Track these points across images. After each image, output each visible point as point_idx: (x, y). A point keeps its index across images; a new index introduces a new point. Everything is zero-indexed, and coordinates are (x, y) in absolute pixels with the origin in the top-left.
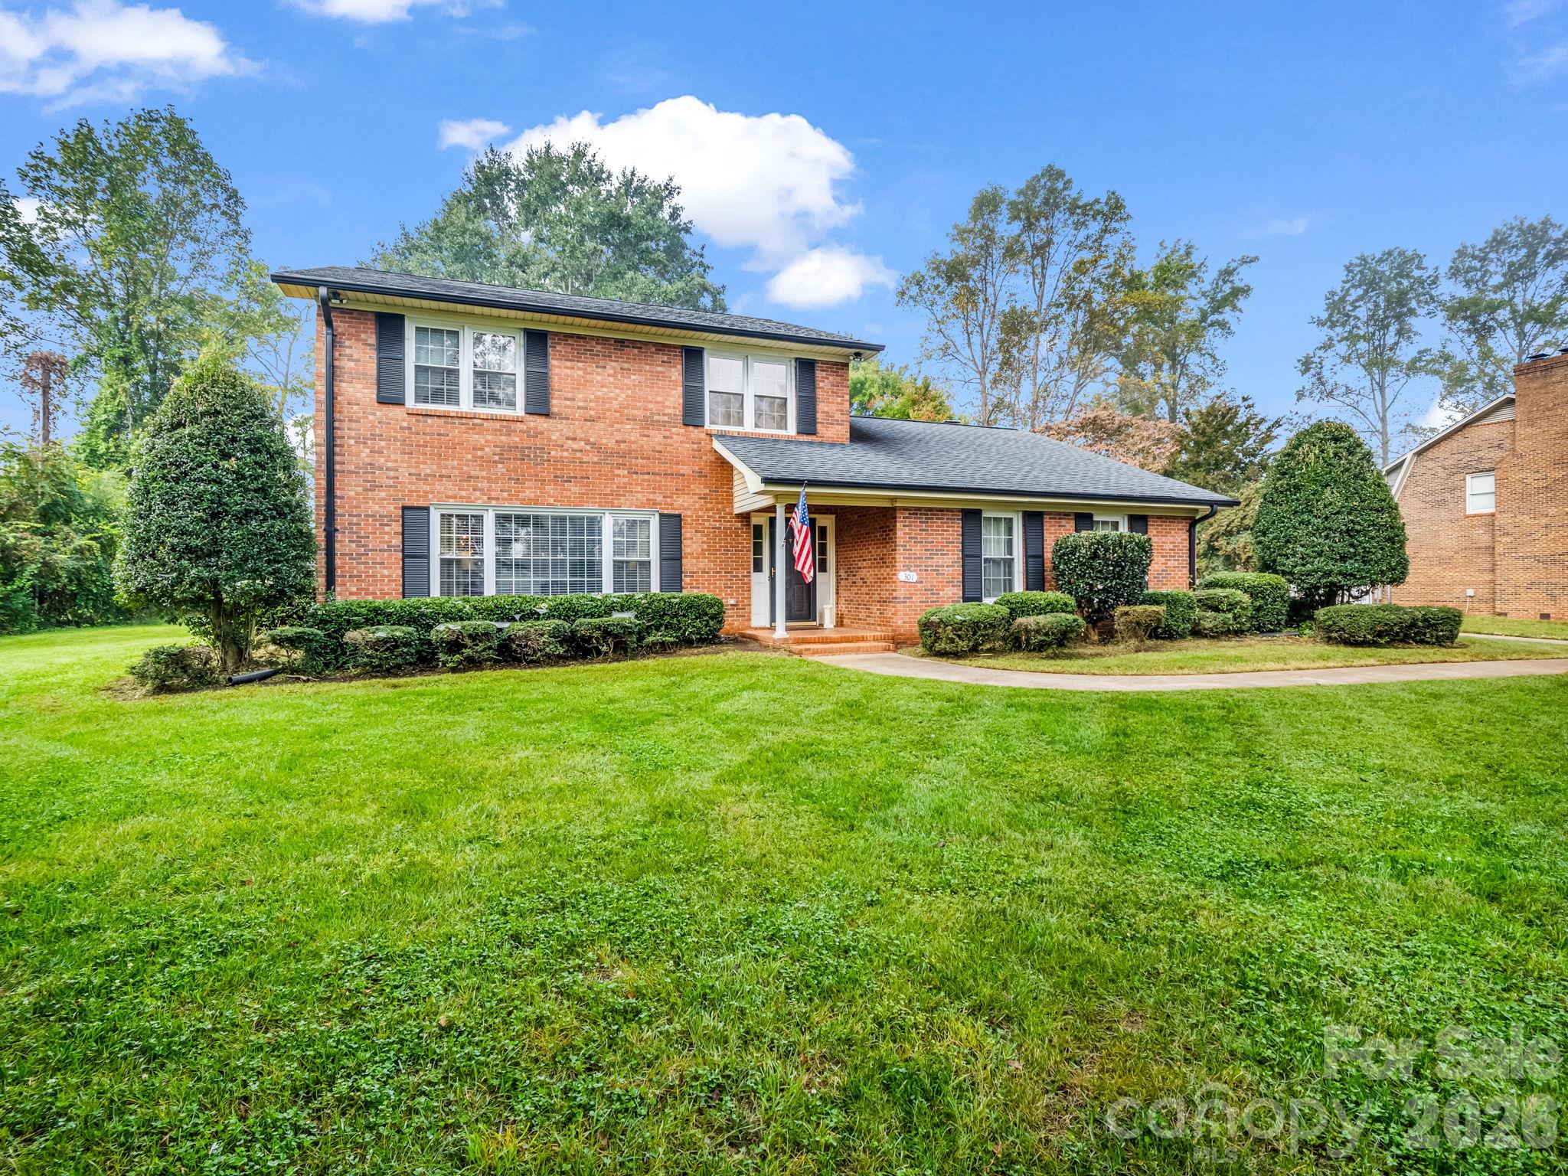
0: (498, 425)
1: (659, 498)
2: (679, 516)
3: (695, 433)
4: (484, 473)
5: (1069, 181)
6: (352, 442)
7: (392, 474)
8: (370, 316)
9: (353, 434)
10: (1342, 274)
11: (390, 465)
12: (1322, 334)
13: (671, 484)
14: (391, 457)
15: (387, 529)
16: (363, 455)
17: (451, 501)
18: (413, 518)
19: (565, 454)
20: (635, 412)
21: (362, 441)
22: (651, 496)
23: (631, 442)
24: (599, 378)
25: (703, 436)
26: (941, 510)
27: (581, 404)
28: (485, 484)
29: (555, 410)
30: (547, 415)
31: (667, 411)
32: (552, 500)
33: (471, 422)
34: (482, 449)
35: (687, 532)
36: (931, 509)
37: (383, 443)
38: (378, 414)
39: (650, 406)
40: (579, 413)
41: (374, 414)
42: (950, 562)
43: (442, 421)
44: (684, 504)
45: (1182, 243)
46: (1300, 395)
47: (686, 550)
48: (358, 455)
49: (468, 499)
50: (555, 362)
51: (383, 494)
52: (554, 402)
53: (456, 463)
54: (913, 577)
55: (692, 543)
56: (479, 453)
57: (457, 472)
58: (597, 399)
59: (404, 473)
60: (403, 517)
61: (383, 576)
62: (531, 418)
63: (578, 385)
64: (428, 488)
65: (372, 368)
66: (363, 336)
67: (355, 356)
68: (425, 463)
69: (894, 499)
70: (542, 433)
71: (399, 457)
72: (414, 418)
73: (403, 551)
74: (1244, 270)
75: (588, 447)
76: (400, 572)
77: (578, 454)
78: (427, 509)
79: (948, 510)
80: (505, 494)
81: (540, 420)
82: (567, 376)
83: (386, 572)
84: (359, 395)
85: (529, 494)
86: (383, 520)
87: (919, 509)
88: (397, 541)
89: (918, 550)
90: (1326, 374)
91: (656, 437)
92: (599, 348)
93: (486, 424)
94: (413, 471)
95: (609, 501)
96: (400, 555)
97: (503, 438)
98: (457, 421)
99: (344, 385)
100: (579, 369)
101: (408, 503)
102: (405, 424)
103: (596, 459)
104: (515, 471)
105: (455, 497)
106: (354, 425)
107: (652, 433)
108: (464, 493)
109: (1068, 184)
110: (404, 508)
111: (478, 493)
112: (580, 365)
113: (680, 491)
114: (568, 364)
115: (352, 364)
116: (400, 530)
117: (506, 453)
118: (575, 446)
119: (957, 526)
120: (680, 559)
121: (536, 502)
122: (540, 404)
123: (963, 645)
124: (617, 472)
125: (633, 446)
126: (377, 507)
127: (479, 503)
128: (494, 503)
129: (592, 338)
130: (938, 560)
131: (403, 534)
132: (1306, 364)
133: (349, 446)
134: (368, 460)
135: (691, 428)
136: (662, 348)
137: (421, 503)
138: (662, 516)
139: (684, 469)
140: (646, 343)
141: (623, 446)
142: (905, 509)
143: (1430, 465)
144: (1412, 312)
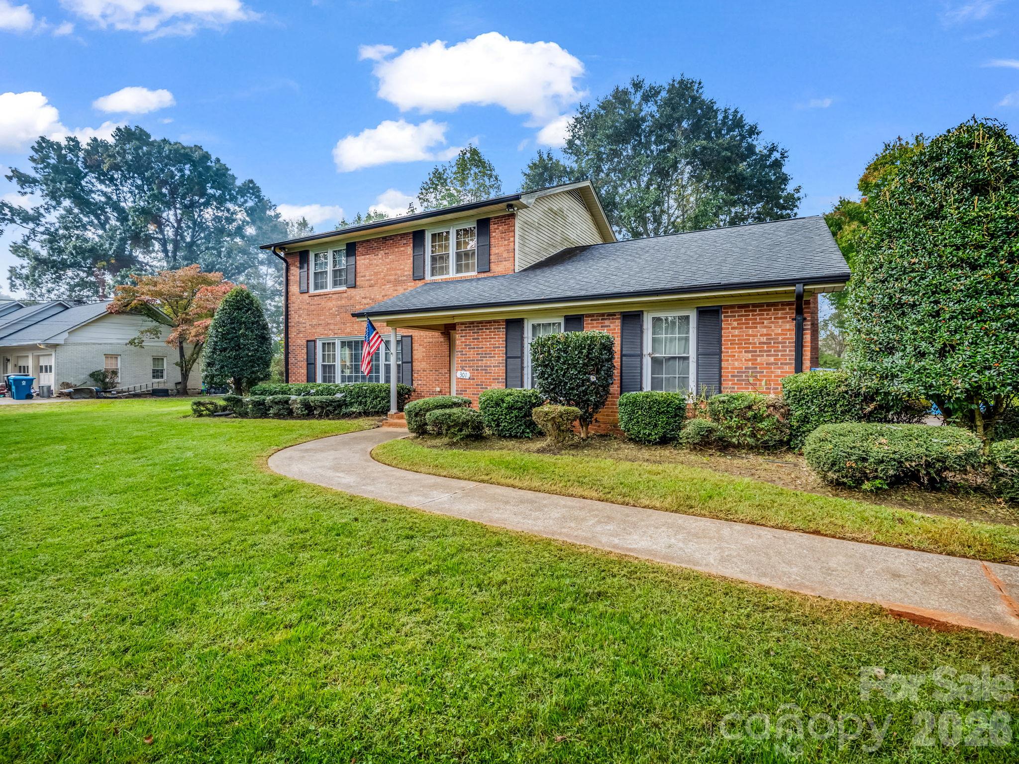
0: (337, 296)
2: (411, 336)
3: (420, 284)
6: (293, 312)
7: (304, 325)
9: (293, 309)
11: (304, 321)
14: (304, 318)
15: (303, 351)
16: (296, 318)
17: (325, 336)
18: (311, 344)
19: (362, 307)
21: (296, 312)
24: (376, 262)
26: (489, 322)
27: (368, 278)
29: (358, 283)
30: (355, 287)
31: (404, 273)
33: (328, 296)
34: (332, 309)
35: (415, 346)
36: (481, 322)
37: (302, 312)
38: (300, 298)
39: (398, 272)
40: (367, 283)
42: (496, 362)
43: (319, 297)
47: (415, 357)
49: (330, 334)
50: (358, 258)
51: (302, 335)
52: (357, 279)
53: (323, 317)
54: (467, 375)
55: (418, 353)
56: (331, 311)
58: (375, 273)
59: (308, 325)
60: (307, 345)
61: (302, 373)
62: (349, 290)
63: (367, 267)
64: (315, 331)
68: (314, 319)
69: (453, 317)
70: (353, 297)
71: (306, 317)
72: (311, 298)
73: (307, 361)
76: (306, 371)
77: (367, 306)
78: (315, 341)
79: (495, 321)
81: (352, 290)
82: (363, 264)
83: (303, 371)
86: (302, 347)
87: (472, 323)
88: (306, 357)
89: (471, 354)
93: (333, 296)
94: (310, 323)
96: (306, 363)
97: (339, 302)
98: (324, 297)
100: (367, 259)
101: (309, 339)
106: (294, 305)
107: (399, 288)
108: (326, 332)
110: (308, 341)
111: (330, 331)
112: (368, 256)
114: (364, 257)
116: (306, 351)
119: (502, 334)
120: (411, 363)
122: (352, 281)
126: (300, 341)
127: (334, 336)
128: (339, 336)
130: (486, 362)
131: (307, 353)
133: (292, 314)
134: (298, 320)
135: (417, 281)
136: (403, 236)
137: (313, 338)
138: (403, 337)
140: (396, 235)
142: (462, 324)
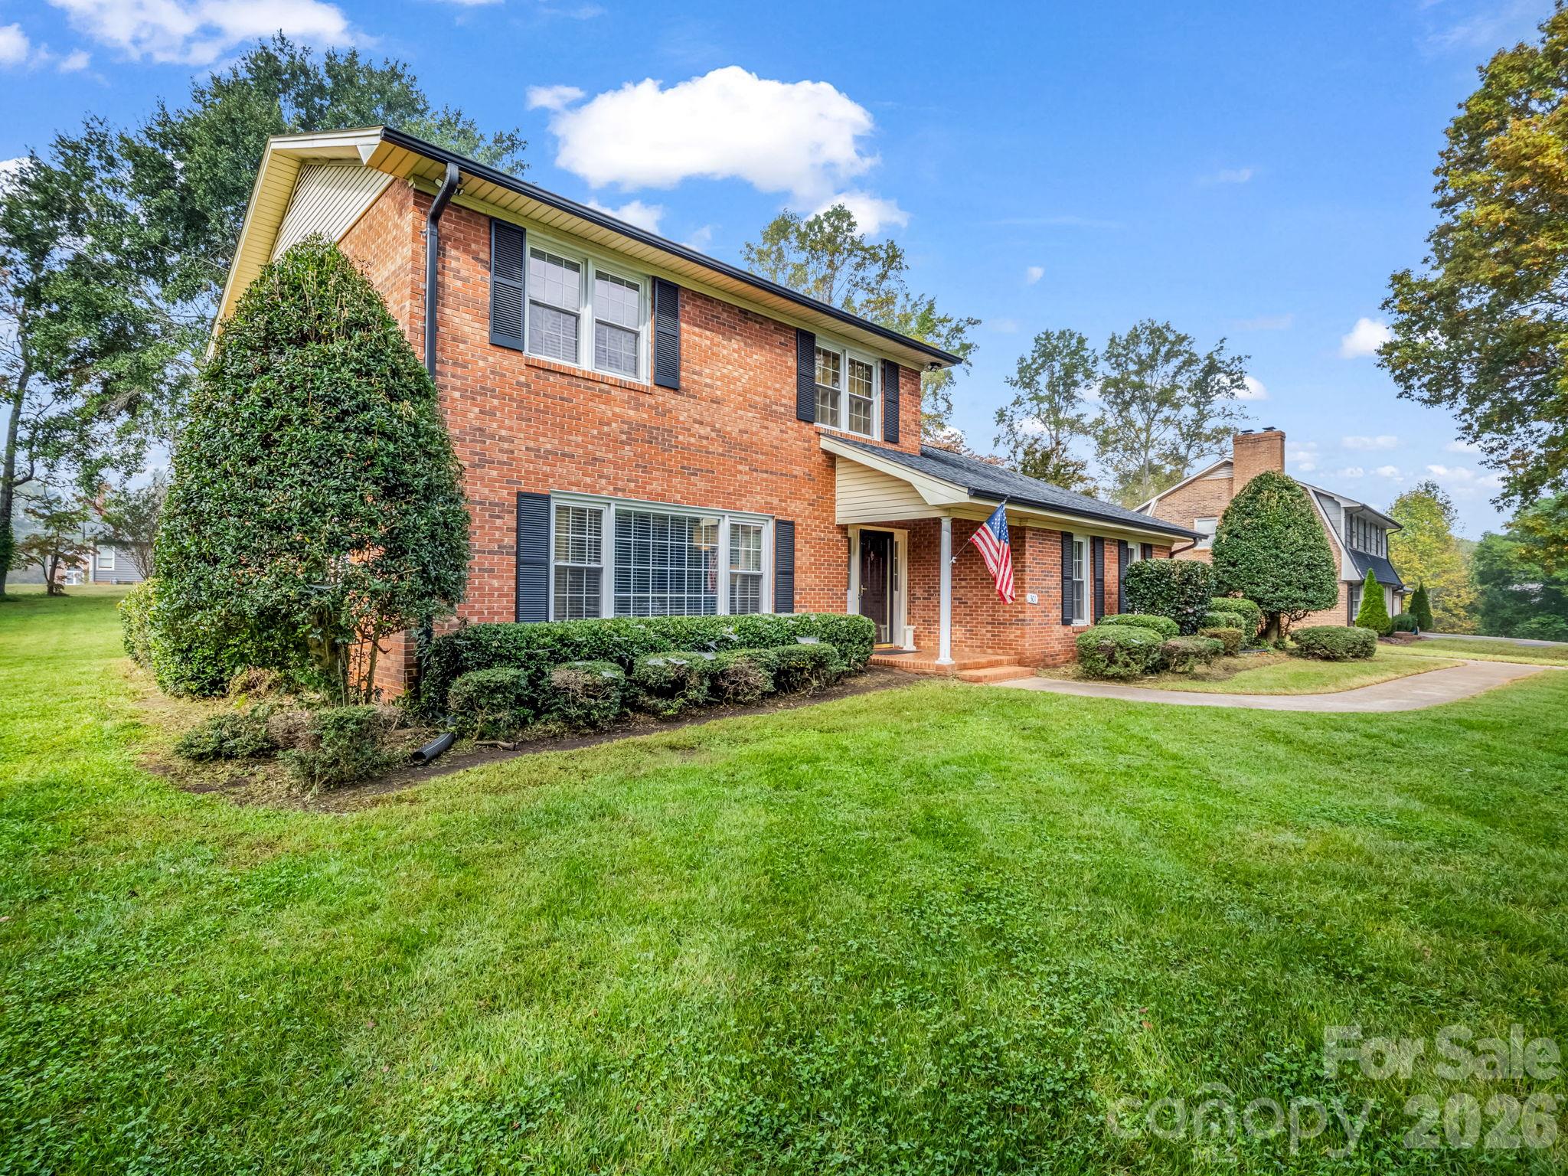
0: (626, 395)
1: (775, 501)
2: (792, 524)
3: (807, 430)
4: (611, 456)
5: (854, 224)
6: (457, 395)
7: (506, 445)
8: (484, 221)
9: (458, 383)
10: (1032, 345)
11: (503, 433)
12: (1012, 393)
13: (786, 486)
14: (505, 423)
15: (498, 522)
16: (471, 415)
17: (574, 489)
19: (692, 440)
20: (757, 398)
21: (470, 395)
22: (769, 499)
23: (753, 434)
24: (725, 352)
25: (812, 433)
26: (1050, 532)
27: (708, 381)
28: (609, 470)
29: (683, 384)
30: (676, 389)
31: (784, 401)
32: (678, 497)
33: (597, 386)
34: (608, 424)
35: (798, 543)
36: (1045, 530)
37: (496, 402)
38: (491, 359)
39: (770, 392)
40: (705, 392)
41: (485, 359)
42: (1055, 584)
43: (566, 381)
44: (797, 510)
45: (926, 299)
46: (997, 441)
47: (798, 563)
48: (464, 414)
49: (592, 487)
50: (684, 325)
51: (494, 473)
52: (683, 374)
53: (580, 439)
54: (1035, 598)
55: (803, 557)
56: (606, 429)
57: (581, 451)
58: (723, 376)
59: (520, 445)
60: (518, 507)
61: (492, 589)
62: (658, 390)
63: (706, 358)
64: (547, 469)
65: (485, 295)
66: (473, 246)
67: (464, 273)
68: (545, 435)
70: (670, 412)
71: (515, 423)
72: (533, 373)
73: (517, 554)
74: (968, 329)
75: (714, 435)
76: (513, 583)
77: (705, 442)
78: (547, 498)
79: (1054, 532)
80: (632, 485)
81: (669, 394)
82: (695, 345)
83: (496, 583)
84: (467, 329)
85: (655, 487)
86: (494, 509)
87: (1039, 530)
88: (510, 540)
89: (1038, 571)
90: (1016, 426)
91: (775, 429)
92: (725, 315)
93: (614, 392)
94: (531, 444)
95: (731, 500)
96: (513, 559)
97: (631, 413)
98: (582, 383)
99: (448, 311)
100: (707, 338)
101: (524, 489)
102: (523, 379)
103: (720, 450)
104: (642, 455)
105: (577, 485)
106: (459, 371)
107: (772, 425)
108: (588, 480)
109: (852, 225)
110: (520, 495)
111: (603, 481)
112: (708, 333)
113: (795, 495)
114: (697, 330)
115: (459, 284)
116: (514, 524)
117: (635, 433)
118: (702, 432)
119: (1059, 548)
120: (792, 573)
121: (662, 496)
122: (668, 374)
123: (1137, 669)
124: (740, 467)
125: (755, 439)
126: (486, 491)
127: (604, 494)
128: (620, 495)
129: (719, 302)
130: (1048, 581)
131: (518, 530)
132: (1001, 416)
133: (453, 400)
134: (477, 424)
135: (803, 424)
136: (781, 327)
137: (540, 489)
138: (778, 522)
139: (798, 471)
140: (767, 319)
141: (745, 436)
142: (1030, 529)
143: (1169, 509)
144: (1076, 384)
